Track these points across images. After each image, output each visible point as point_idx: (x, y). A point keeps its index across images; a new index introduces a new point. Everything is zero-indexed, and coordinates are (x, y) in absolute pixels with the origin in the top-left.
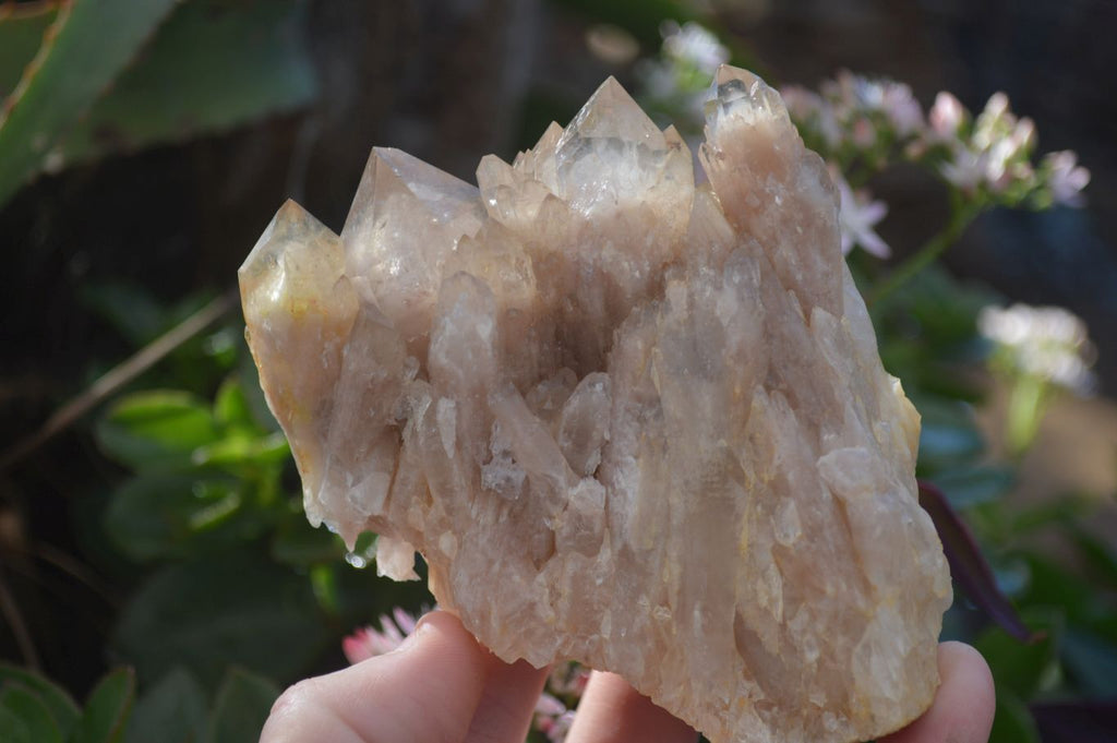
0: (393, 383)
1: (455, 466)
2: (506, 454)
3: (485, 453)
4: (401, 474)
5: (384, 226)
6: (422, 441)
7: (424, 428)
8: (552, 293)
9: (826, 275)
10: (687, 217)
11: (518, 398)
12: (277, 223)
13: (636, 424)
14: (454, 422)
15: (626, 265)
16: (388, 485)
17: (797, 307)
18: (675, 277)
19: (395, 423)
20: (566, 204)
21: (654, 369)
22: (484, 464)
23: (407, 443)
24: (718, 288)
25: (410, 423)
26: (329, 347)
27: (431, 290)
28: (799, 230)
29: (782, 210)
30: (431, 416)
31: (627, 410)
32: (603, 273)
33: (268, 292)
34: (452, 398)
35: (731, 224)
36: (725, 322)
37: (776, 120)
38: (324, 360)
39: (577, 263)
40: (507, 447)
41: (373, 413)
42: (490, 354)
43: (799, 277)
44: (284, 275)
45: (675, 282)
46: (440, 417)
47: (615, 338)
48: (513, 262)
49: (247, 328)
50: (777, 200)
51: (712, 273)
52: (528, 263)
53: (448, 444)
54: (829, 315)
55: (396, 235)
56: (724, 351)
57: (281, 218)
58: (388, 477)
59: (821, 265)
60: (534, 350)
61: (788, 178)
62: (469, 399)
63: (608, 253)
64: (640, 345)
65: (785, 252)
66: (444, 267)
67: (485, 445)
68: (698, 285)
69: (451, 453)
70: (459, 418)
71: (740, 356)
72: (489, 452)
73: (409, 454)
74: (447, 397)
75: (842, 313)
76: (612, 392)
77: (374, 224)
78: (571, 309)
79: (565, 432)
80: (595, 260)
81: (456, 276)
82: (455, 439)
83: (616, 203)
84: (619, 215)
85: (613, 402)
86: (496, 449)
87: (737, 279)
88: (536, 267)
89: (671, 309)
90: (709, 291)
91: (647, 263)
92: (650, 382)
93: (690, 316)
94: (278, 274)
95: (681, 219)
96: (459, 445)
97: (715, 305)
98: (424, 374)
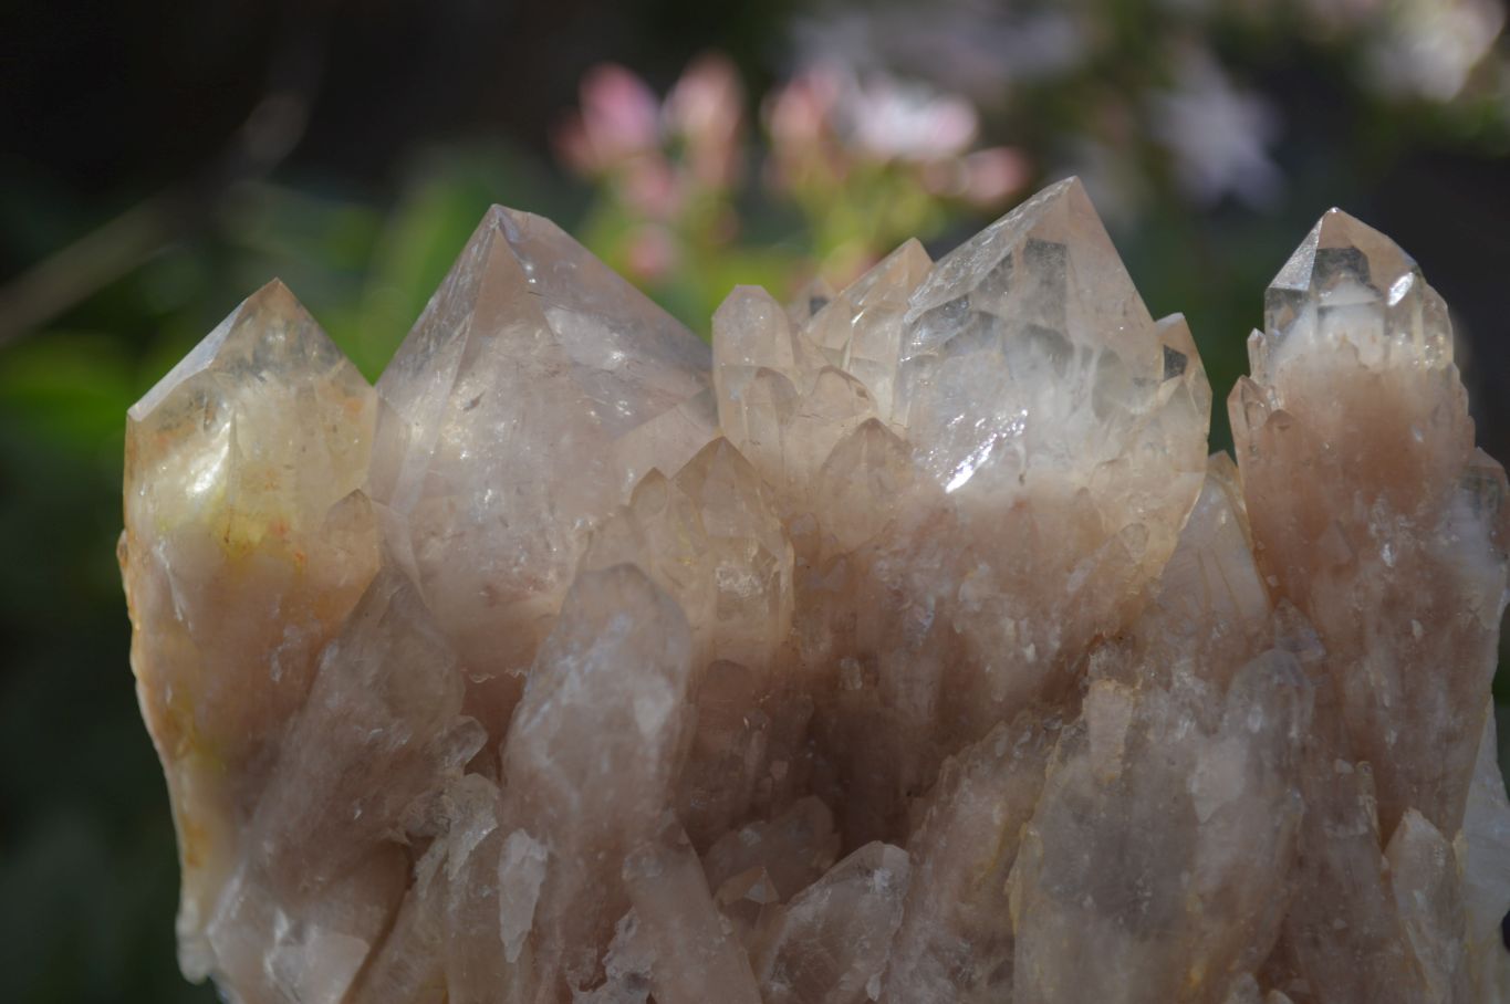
0: (417, 764)
1: (516, 983)
2: (635, 980)
3: (590, 969)
4: (393, 953)
5: (474, 403)
6: (454, 905)
7: (466, 877)
8: (825, 645)
9: (1450, 737)
10: (1172, 543)
11: (692, 872)
12: (239, 323)
13: (945, 984)
14: (536, 892)
15: (1009, 625)
16: (359, 962)
17: (1367, 802)
18: (1110, 672)
19: (405, 840)
20: (903, 447)
21: (1016, 872)
22: (583, 988)
23: (423, 890)
24: (1209, 731)
25: (438, 848)
26: (294, 637)
27: (551, 576)
28: (1417, 629)
29: (1391, 579)
30: (486, 860)
31: (933, 948)
32: (951, 630)
33: (183, 480)
34: (543, 842)
35: (1263, 575)
36: (1204, 811)
37: (1431, 371)
38: (276, 664)
39: (899, 595)
40: (644, 969)
41: (359, 813)
42: (652, 768)
43: (1391, 737)
44: (225, 449)
45: (1110, 686)
46: (506, 871)
47: (944, 777)
48: (754, 551)
49: (124, 535)
50: (1387, 555)
51: (1200, 688)
52: (786, 561)
53: (513, 929)
54: (1434, 831)
55: (501, 426)
56: (1185, 877)
57: (250, 312)
58: (363, 947)
59: (1441, 716)
60: (753, 754)
61: (1421, 510)
62: (580, 862)
63: (974, 589)
64: (998, 815)
65: (1375, 675)
66: (591, 534)
67: (594, 952)
68: (1161, 705)
69: (512, 954)
70: (548, 887)
71: (1223, 902)
72: (600, 968)
73: (419, 914)
74: (532, 835)
75: (1458, 825)
76: (910, 895)
77: (456, 386)
78: (859, 685)
79: (781, 957)
80: (940, 602)
81: (614, 570)
82: (528, 926)
83: (1021, 479)
84: (1020, 506)
85: (905, 922)
86: (616, 968)
87: (1256, 723)
88: (800, 575)
89: (1087, 744)
90: (1185, 728)
91: (1058, 629)
92: (1002, 901)
93: (1126, 772)
94: (215, 442)
95: (1159, 546)
96: (535, 939)
97: (1192, 766)
98: (491, 762)
